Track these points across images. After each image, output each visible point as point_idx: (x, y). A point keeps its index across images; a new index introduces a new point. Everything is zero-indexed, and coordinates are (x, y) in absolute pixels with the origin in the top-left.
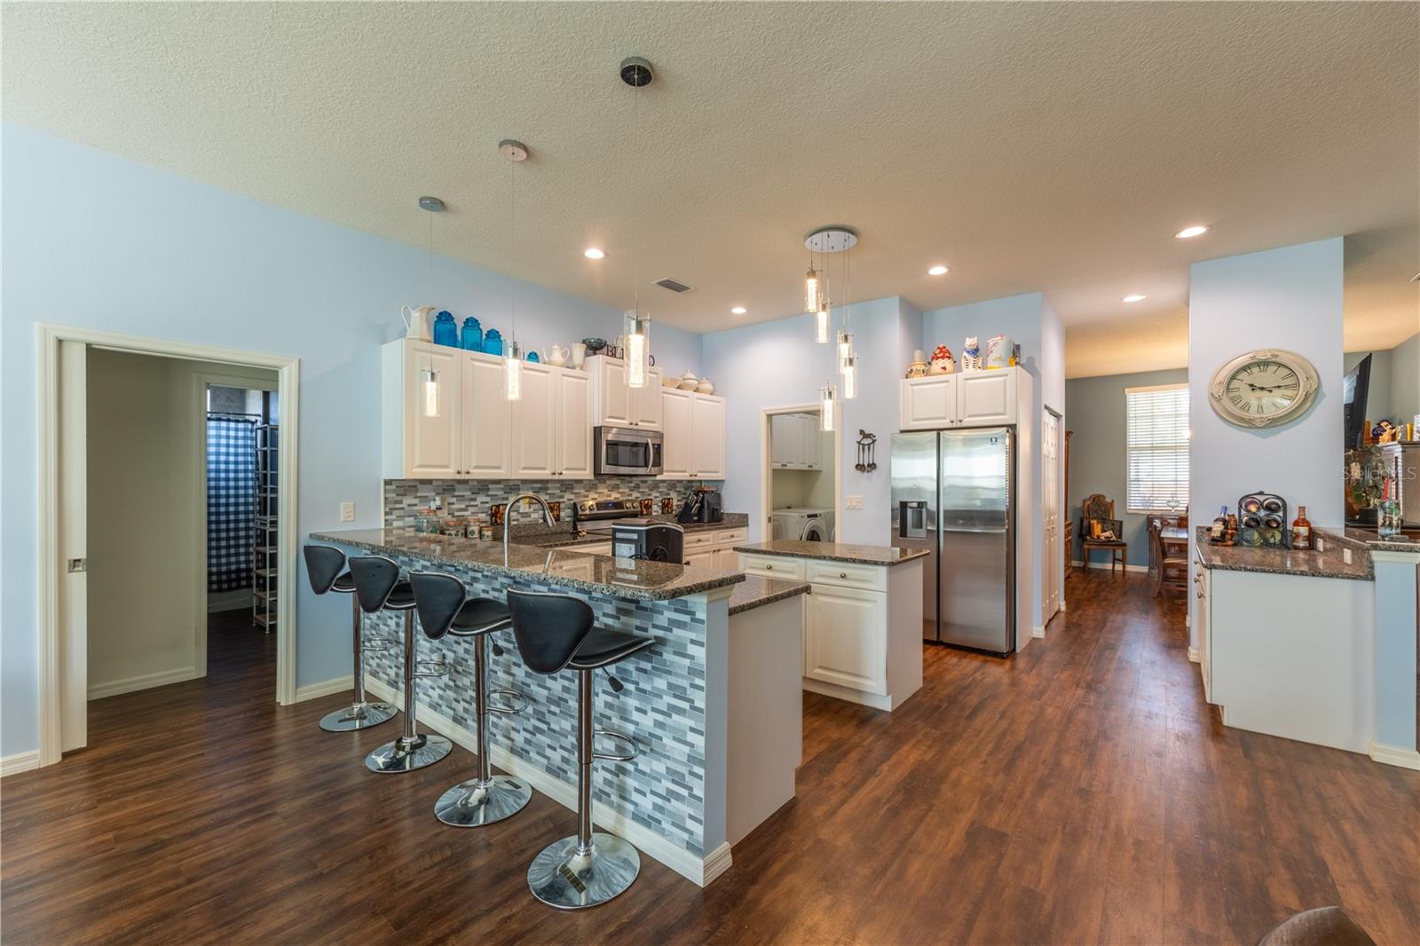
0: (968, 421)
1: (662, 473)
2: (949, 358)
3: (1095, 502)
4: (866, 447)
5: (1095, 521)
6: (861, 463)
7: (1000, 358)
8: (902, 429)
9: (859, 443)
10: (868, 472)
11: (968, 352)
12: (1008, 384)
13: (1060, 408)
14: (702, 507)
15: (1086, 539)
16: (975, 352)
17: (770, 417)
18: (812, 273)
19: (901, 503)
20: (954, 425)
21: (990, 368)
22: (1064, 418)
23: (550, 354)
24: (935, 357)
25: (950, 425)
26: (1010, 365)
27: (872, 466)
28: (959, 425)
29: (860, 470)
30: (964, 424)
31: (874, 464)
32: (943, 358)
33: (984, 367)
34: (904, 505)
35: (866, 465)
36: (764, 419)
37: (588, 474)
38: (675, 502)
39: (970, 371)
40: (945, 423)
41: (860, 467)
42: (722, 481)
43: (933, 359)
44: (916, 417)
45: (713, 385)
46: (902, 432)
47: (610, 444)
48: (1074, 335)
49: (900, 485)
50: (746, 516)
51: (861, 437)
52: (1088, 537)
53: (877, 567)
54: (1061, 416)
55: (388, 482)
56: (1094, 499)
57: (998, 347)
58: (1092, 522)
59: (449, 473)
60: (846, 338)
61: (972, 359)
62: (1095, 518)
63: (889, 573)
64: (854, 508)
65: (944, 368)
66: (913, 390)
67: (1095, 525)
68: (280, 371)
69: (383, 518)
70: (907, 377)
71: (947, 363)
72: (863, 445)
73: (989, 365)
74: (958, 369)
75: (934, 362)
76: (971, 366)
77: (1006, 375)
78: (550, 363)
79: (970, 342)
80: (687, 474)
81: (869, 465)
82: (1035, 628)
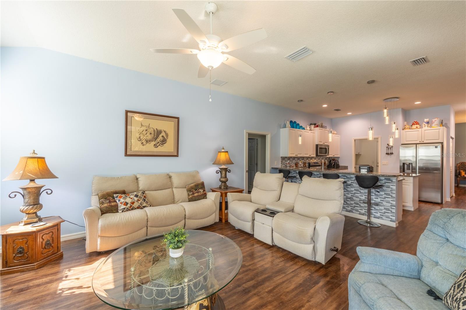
0: (425, 142)
1: (329, 155)
2: (418, 124)
3: (462, 165)
4: (390, 148)
5: (462, 171)
6: (388, 153)
7: (437, 124)
8: (402, 143)
9: (387, 147)
10: (390, 155)
11: (425, 123)
12: (440, 131)
13: (454, 136)
14: (334, 164)
15: (458, 177)
16: (428, 123)
17: (355, 140)
18: (386, 108)
19: (403, 163)
20: (421, 143)
21: (433, 127)
22: (454, 139)
23: (307, 127)
24: (413, 124)
25: (419, 143)
26: (440, 126)
27: (392, 154)
28: (422, 142)
29: (388, 154)
30: (424, 142)
31: (392, 153)
32: (416, 124)
33: (431, 127)
34: (404, 164)
35: (389, 153)
36: (354, 141)
37: (315, 156)
38: (327, 163)
39: (426, 128)
40: (418, 142)
41: (387, 154)
42: (339, 157)
43: (412, 125)
44: (407, 140)
45: (336, 132)
46: (402, 144)
47: (320, 148)
48: (457, 113)
49: (402, 159)
50: (347, 167)
51: (388, 146)
52: (459, 176)
53: (409, 177)
54: (454, 138)
55: (281, 157)
56: (461, 164)
57: (436, 121)
58: (461, 171)
59: (294, 155)
60: (395, 123)
61: (427, 125)
62: (462, 170)
63: (413, 179)
64: (385, 165)
65: (417, 127)
66: (406, 133)
67: (462, 172)
68: (267, 136)
69: (280, 165)
70: (403, 130)
71: (418, 126)
72: (389, 148)
73: (433, 126)
74: (421, 127)
75: (413, 126)
76: (426, 127)
77: (440, 129)
78: (307, 130)
79: (426, 120)
80: (332, 155)
81: (390, 153)
82: (447, 199)
